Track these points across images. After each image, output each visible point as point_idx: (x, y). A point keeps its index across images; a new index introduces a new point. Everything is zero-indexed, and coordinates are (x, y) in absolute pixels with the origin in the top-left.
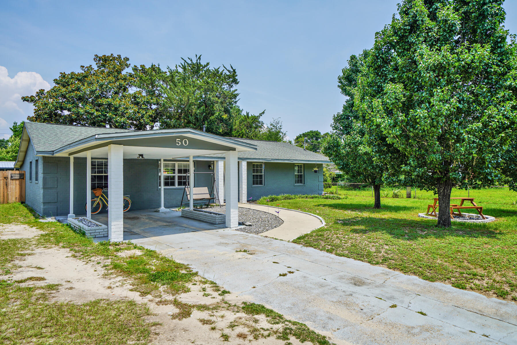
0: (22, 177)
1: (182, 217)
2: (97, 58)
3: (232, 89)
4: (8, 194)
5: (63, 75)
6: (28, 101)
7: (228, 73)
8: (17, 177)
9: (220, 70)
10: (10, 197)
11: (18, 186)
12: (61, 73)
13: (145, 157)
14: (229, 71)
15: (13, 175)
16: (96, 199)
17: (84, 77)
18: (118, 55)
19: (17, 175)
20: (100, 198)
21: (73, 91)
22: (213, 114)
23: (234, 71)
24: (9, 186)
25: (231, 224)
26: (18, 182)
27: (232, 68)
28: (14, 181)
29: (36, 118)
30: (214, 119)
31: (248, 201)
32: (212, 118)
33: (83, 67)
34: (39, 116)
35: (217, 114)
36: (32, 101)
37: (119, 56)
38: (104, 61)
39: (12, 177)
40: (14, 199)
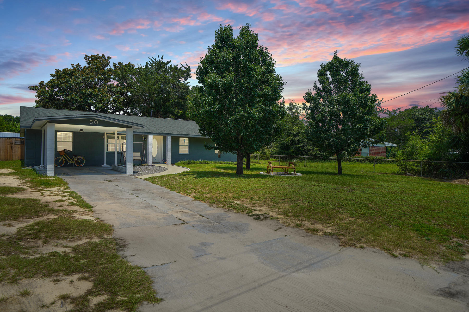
0: (22, 143)
1: (112, 169)
2: (87, 57)
3: (187, 82)
4: (13, 154)
5: (58, 71)
6: (33, 89)
7: (184, 69)
8: (19, 143)
9: (179, 67)
10: (14, 156)
11: (20, 149)
12: (56, 69)
13: (84, 131)
14: (185, 67)
15: (16, 142)
16: (60, 157)
17: (72, 72)
18: (102, 55)
19: (19, 142)
20: (64, 157)
21: (63, 83)
22: (169, 101)
23: (189, 67)
24: (14, 149)
25: (128, 172)
26: (19, 146)
27: (187, 65)
28: (17, 145)
29: (40, 101)
30: (169, 104)
31: (172, 164)
32: (168, 104)
33: (73, 65)
34: (42, 100)
35: (172, 101)
36: (36, 89)
37: (104, 56)
38: (92, 59)
39: (15, 143)
40: (17, 158)
